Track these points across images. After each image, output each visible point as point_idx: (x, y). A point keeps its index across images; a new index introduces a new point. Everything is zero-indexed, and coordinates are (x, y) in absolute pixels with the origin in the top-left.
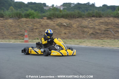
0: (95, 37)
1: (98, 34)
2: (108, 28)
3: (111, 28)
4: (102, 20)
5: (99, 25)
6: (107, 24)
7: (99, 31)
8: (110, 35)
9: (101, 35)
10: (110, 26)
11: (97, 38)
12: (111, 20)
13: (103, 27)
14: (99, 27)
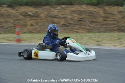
0: (68, 28)
1: (71, 25)
2: (82, 17)
3: (86, 18)
4: (74, 8)
5: (71, 14)
6: (80, 13)
7: (72, 21)
8: (85, 25)
9: (75, 26)
10: (84, 16)
11: (71, 30)
12: (85, 9)
13: (76, 17)
14: (71, 16)
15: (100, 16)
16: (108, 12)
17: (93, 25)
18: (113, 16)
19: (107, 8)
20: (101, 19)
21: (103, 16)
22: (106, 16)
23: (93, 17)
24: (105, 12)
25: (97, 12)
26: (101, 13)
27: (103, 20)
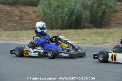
15: (17, 15)
16: (24, 12)
17: (10, 24)
18: (28, 16)
19: (23, 8)
20: (17, 18)
21: (19, 15)
22: (22, 15)
23: (10, 16)
24: (21, 12)
25: (13, 11)
26: (17, 12)
27: (19, 19)
